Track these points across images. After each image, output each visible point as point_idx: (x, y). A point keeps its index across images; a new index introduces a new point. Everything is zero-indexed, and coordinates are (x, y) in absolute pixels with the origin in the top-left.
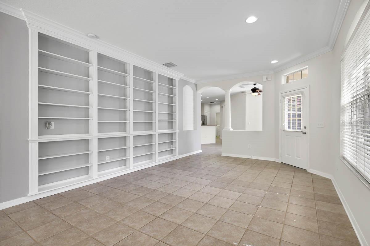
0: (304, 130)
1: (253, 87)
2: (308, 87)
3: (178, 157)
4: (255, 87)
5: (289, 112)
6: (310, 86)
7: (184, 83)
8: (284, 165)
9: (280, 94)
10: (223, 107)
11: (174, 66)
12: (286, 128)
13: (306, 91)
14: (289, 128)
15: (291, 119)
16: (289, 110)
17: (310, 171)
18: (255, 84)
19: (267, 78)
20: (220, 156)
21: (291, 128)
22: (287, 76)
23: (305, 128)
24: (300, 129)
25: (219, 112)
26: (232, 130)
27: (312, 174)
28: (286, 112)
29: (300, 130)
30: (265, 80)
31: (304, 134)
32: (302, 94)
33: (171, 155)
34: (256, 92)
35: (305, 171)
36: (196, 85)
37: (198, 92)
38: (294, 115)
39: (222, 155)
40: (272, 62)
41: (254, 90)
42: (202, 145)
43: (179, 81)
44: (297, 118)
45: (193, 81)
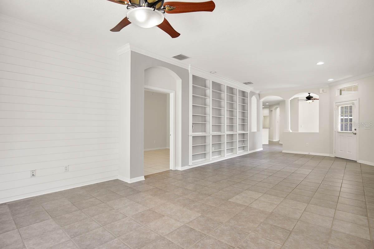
0: (355, 132)
1: (308, 95)
2: (358, 100)
3: (249, 152)
4: (309, 95)
5: (342, 118)
6: (359, 99)
7: (252, 94)
8: (337, 158)
9: (334, 103)
10: (272, 111)
11: (251, 84)
12: (339, 130)
13: (356, 103)
14: (342, 129)
15: (344, 123)
16: (342, 116)
17: (359, 161)
18: (309, 93)
19: (323, 91)
20: (281, 152)
21: (344, 130)
22: (340, 90)
23: (355, 130)
24: (351, 130)
25: (268, 115)
26: (291, 131)
27: (360, 163)
28: (340, 118)
29: (352, 132)
30: (321, 92)
31: (355, 135)
32: (353, 105)
33: (243, 151)
34: (310, 100)
35: (355, 162)
36: (259, 94)
37: (261, 100)
38: (346, 120)
39: (283, 152)
40: (329, 80)
41: (309, 98)
42: (263, 145)
43: (249, 93)
44: (349, 123)
45: (258, 92)
